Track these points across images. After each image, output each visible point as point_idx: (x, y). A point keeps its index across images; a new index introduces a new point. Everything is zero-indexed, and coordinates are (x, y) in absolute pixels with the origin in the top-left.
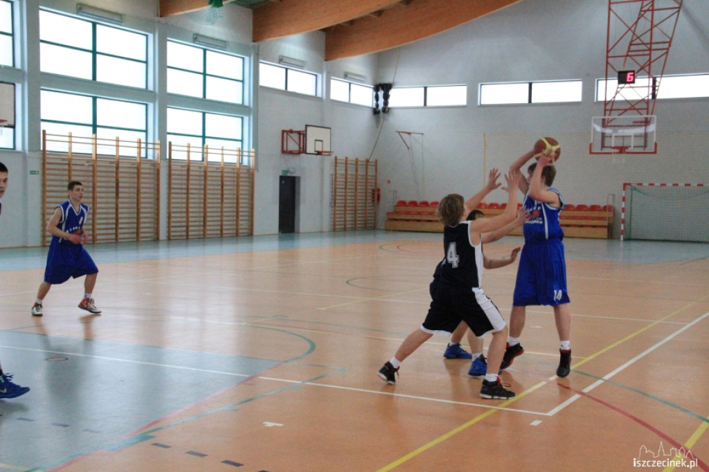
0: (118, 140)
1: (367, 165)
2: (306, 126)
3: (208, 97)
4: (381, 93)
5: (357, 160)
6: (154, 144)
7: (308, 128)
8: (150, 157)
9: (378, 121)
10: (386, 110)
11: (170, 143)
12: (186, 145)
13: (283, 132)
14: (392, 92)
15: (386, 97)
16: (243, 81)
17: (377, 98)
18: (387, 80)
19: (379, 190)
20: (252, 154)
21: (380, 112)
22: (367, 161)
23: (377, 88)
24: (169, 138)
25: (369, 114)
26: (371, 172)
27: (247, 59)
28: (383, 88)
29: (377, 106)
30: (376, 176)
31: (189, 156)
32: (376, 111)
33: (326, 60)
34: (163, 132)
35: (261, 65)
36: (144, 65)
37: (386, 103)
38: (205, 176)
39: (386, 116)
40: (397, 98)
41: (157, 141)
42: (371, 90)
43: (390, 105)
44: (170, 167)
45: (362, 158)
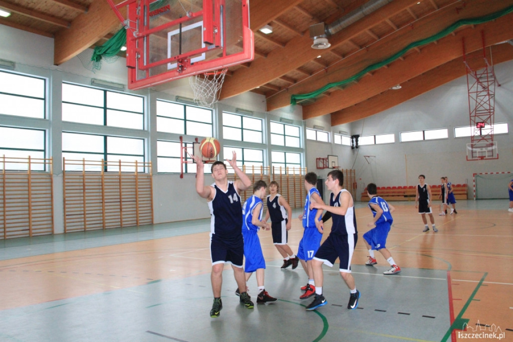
0: (253, 167)
1: (351, 172)
2: (328, 156)
3: (286, 145)
4: (354, 140)
5: (347, 170)
6: (267, 168)
7: (329, 157)
8: (265, 174)
9: (353, 152)
10: (357, 147)
11: (273, 167)
12: (279, 167)
13: (317, 159)
14: (359, 139)
15: (357, 141)
16: (299, 137)
17: (353, 141)
18: (357, 134)
19: (356, 183)
20: (305, 170)
21: (355, 148)
22: (351, 170)
23: (352, 137)
24: (273, 165)
25: (350, 148)
26: (353, 175)
27: (301, 127)
28: (355, 137)
29: (353, 145)
30: (354, 177)
31: (281, 172)
32: (353, 148)
33: (332, 126)
34: (270, 162)
35: (307, 130)
36: (261, 133)
37: (357, 144)
38: (288, 181)
39: (357, 149)
40: (362, 141)
41: (268, 166)
42: (349, 138)
43: (359, 144)
44: (274, 177)
45: (349, 169)
